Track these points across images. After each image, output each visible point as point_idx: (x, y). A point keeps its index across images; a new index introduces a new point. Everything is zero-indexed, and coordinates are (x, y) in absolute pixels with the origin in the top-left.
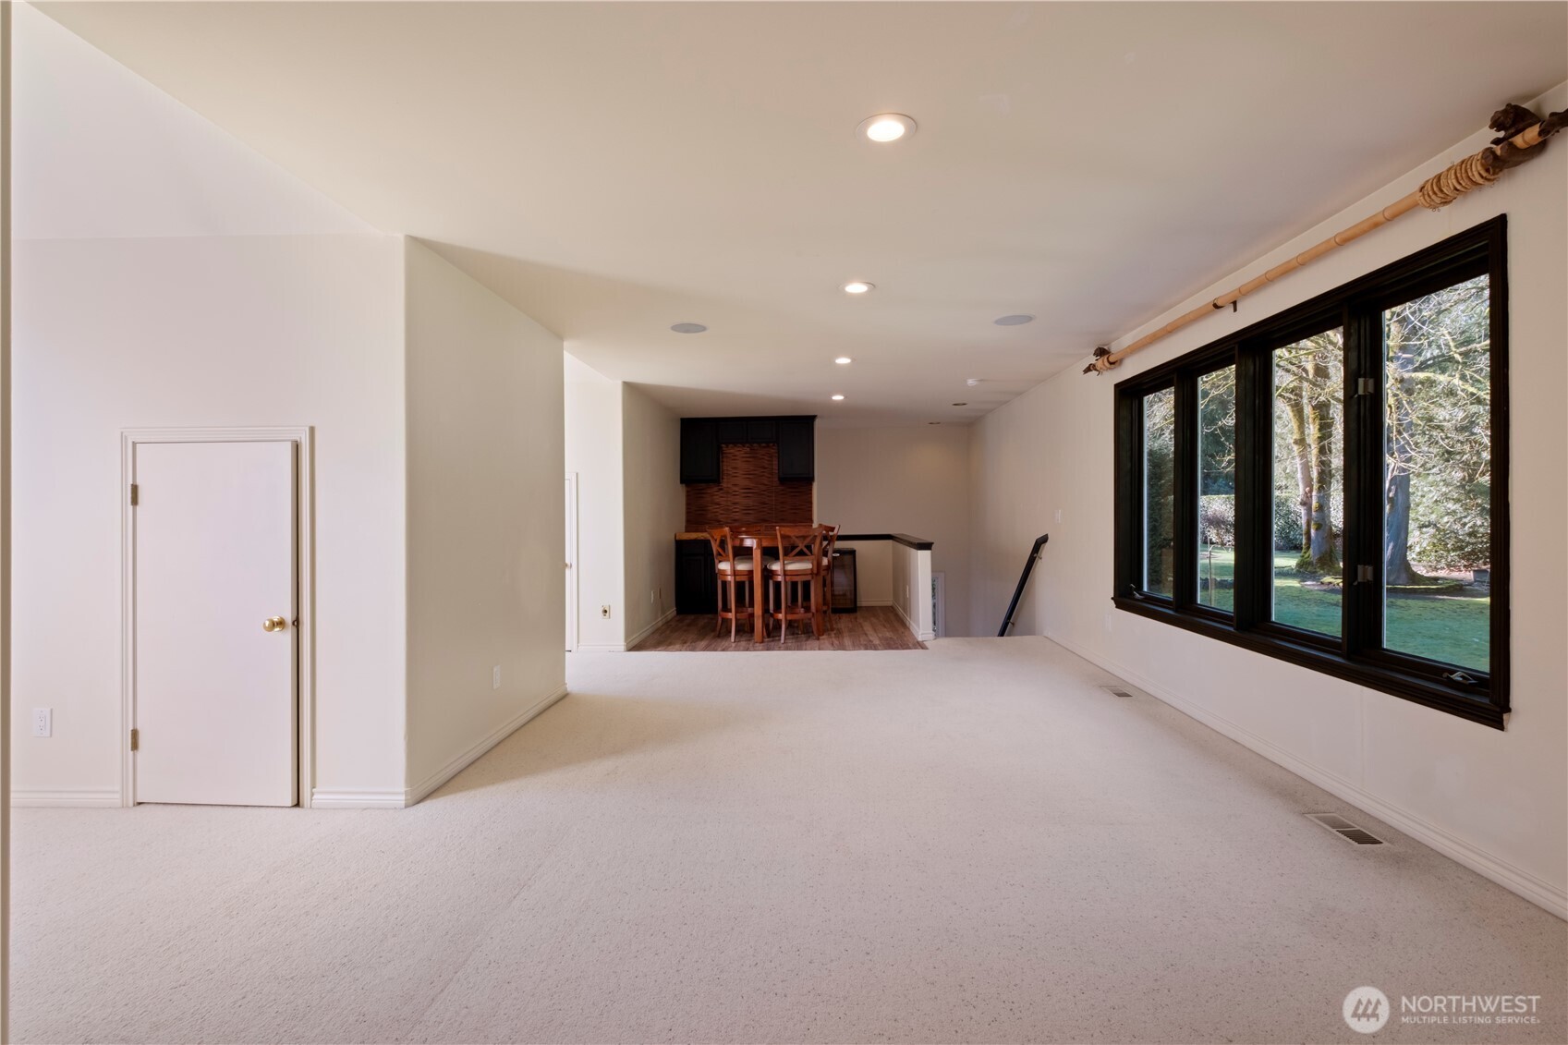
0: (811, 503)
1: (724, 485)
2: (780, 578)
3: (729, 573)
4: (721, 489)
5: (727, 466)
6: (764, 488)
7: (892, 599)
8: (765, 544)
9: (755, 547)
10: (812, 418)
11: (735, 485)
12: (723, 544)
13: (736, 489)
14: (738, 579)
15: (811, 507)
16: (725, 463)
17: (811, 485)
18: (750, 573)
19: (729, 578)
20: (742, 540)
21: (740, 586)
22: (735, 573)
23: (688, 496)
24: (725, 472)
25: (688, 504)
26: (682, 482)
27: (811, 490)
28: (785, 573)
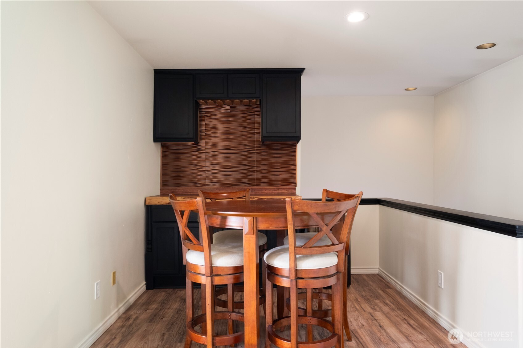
0: (295, 165)
1: (203, 145)
2: (285, 283)
3: (203, 271)
4: (199, 150)
5: (206, 124)
6: (244, 148)
7: (378, 267)
8: (263, 226)
9: (246, 230)
10: (299, 72)
11: (214, 145)
12: (193, 224)
13: (214, 149)
14: (218, 281)
15: (295, 170)
16: (203, 122)
17: (295, 145)
18: (238, 271)
19: (204, 280)
20: (224, 218)
21: (218, 290)
22: (213, 272)
23: (164, 156)
24: (204, 131)
25: (164, 165)
26: (156, 140)
27: (295, 151)
28: (298, 275)
